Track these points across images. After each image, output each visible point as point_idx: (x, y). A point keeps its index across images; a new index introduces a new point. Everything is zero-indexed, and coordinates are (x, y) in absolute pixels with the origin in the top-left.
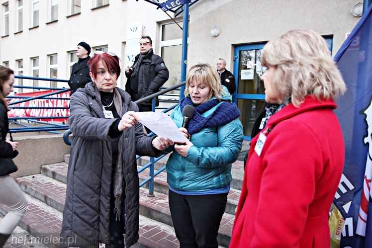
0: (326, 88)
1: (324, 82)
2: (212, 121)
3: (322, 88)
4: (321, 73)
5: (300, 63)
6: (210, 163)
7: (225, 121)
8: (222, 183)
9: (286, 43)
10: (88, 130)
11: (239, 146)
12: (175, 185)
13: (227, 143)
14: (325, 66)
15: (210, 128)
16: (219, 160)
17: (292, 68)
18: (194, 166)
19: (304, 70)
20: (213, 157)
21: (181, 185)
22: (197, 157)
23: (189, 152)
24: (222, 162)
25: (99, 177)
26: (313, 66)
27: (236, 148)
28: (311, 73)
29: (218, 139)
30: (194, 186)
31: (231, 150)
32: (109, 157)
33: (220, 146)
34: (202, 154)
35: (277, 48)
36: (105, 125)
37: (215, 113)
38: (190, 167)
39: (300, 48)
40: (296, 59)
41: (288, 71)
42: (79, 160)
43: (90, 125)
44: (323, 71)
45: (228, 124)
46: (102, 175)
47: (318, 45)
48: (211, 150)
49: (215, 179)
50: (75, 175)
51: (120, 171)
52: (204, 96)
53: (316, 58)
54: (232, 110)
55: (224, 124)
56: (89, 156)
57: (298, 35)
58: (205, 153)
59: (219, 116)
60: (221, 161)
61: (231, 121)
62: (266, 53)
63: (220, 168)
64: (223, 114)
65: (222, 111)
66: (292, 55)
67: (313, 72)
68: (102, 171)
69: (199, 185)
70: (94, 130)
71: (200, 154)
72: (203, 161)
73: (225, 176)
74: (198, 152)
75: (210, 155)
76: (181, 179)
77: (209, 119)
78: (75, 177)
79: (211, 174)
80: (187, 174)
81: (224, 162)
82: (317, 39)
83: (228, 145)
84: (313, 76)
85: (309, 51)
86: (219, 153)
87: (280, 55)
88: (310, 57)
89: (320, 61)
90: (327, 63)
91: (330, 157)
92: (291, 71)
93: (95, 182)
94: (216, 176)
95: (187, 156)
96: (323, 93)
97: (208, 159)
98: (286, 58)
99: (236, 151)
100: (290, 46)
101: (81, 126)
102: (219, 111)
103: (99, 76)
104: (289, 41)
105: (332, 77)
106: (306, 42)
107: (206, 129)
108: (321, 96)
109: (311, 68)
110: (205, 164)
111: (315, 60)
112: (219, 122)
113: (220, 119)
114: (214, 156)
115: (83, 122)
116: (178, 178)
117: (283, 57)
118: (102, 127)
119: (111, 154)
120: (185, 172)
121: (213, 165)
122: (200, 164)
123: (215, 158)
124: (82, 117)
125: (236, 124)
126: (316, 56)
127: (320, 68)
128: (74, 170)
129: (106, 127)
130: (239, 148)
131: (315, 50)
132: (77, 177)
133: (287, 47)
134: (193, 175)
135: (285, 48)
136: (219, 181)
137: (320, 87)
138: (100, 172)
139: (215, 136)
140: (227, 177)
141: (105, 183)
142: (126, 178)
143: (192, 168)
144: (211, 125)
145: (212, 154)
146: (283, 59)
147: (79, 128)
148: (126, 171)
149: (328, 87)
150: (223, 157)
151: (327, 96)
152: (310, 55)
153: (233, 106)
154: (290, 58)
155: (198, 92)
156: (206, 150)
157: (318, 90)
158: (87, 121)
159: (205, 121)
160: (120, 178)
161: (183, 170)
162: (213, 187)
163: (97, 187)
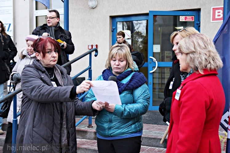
0: (213, 65)
1: (212, 62)
2: (129, 86)
3: (211, 65)
4: (210, 58)
5: (199, 53)
6: (130, 114)
7: (138, 85)
8: (138, 129)
9: (191, 42)
10: (51, 95)
11: (148, 102)
12: (105, 133)
13: (141, 100)
14: (212, 54)
15: (128, 91)
16: (136, 112)
17: (196, 56)
18: (119, 118)
19: (202, 57)
20: (132, 111)
21: (110, 133)
22: (121, 111)
23: (115, 108)
24: (138, 114)
25: (51, 131)
26: (206, 54)
27: (147, 104)
28: (205, 58)
29: (133, 98)
30: (120, 132)
31: (144, 105)
32: (57, 116)
33: (135, 103)
34: (125, 108)
35: (187, 44)
36: (66, 90)
37: (131, 80)
38: (115, 119)
39: (199, 45)
40: (197, 51)
41: (193, 57)
42: (36, 119)
43: (53, 92)
44: (211, 57)
45: (140, 88)
46: (54, 130)
47: (208, 43)
48: (130, 106)
49: (133, 126)
50: (34, 131)
51: (65, 126)
52: (122, 67)
53: (207, 50)
54: (142, 78)
55: (137, 87)
56: (44, 117)
57: (198, 37)
58: (126, 108)
59: (134, 82)
60: (137, 112)
61: (142, 85)
62: (181, 46)
63: (136, 118)
64: (136, 81)
65: (135, 79)
66: (195, 48)
67: (206, 58)
68: (53, 127)
69: (123, 131)
70: (56, 95)
71: (123, 109)
72: (126, 114)
73: (139, 124)
74: (122, 107)
75: (130, 109)
76: (110, 128)
77: (127, 85)
78: (34, 132)
79: (130, 123)
80: (114, 124)
81: (139, 113)
82: (207, 40)
83: (141, 102)
84: (206, 59)
85: (204, 46)
86: (136, 107)
87: (189, 48)
88: (204, 50)
89: (209, 51)
90: (213, 52)
91: (213, 98)
92: (195, 57)
93: (49, 135)
94: (134, 124)
95: (115, 111)
96: (211, 67)
97: (129, 112)
98: (192, 50)
99: (146, 105)
100: (194, 43)
101: (45, 93)
102: (133, 79)
103: (47, 55)
104: (193, 41)
105: (215, 59)
106: (202, 42)
107: (126, 92)
108: (211, 68)
109: (205, 55)
110: (127, 115)
111: (207, 51)
112: (134, 86)
113: (135, 84)
114: (133, 109)
115: (46, 90)
116: (107, 128)
117: (190, 50)
118: (64, 92)
119: (60, 114)
120: (112, 123)
121: (131, 116)
122: (123, 116)
123: (133, 111)
124: (43, 86)
125: (145, 87)
126: (207, 49)
127: (209, 55)
128: (33, 127)
129: (67, 92)
130: (148, 103)
131: (207, 46)
132: (35, 132)
133: (192, 44)
134: (118, 125)
135: (191, 45)
136: (135, 128)
137: (210, 64)
138: (52, 128)
139: (131, 96)
140: (140, 124)
141: (56, 136)
142: (70, 132)
143: (117, 120)
144: (129, 88)
145: (131, 108)
146: (191, 51)
147: (43, 95)
148: (70, 127)
149: (214, 65)
150: (139, 110)
151: (213, 69)
152: (204, 49)
153: (141, 74)
154: (194, 50)
155: (119, 64)
156: (127, 106)
157: (209, 66)
158: (49, 89)
159: (125, 86)
160: (65, 132)
161: (111, 121)
162: (133, 132)
163: (50, 139)
